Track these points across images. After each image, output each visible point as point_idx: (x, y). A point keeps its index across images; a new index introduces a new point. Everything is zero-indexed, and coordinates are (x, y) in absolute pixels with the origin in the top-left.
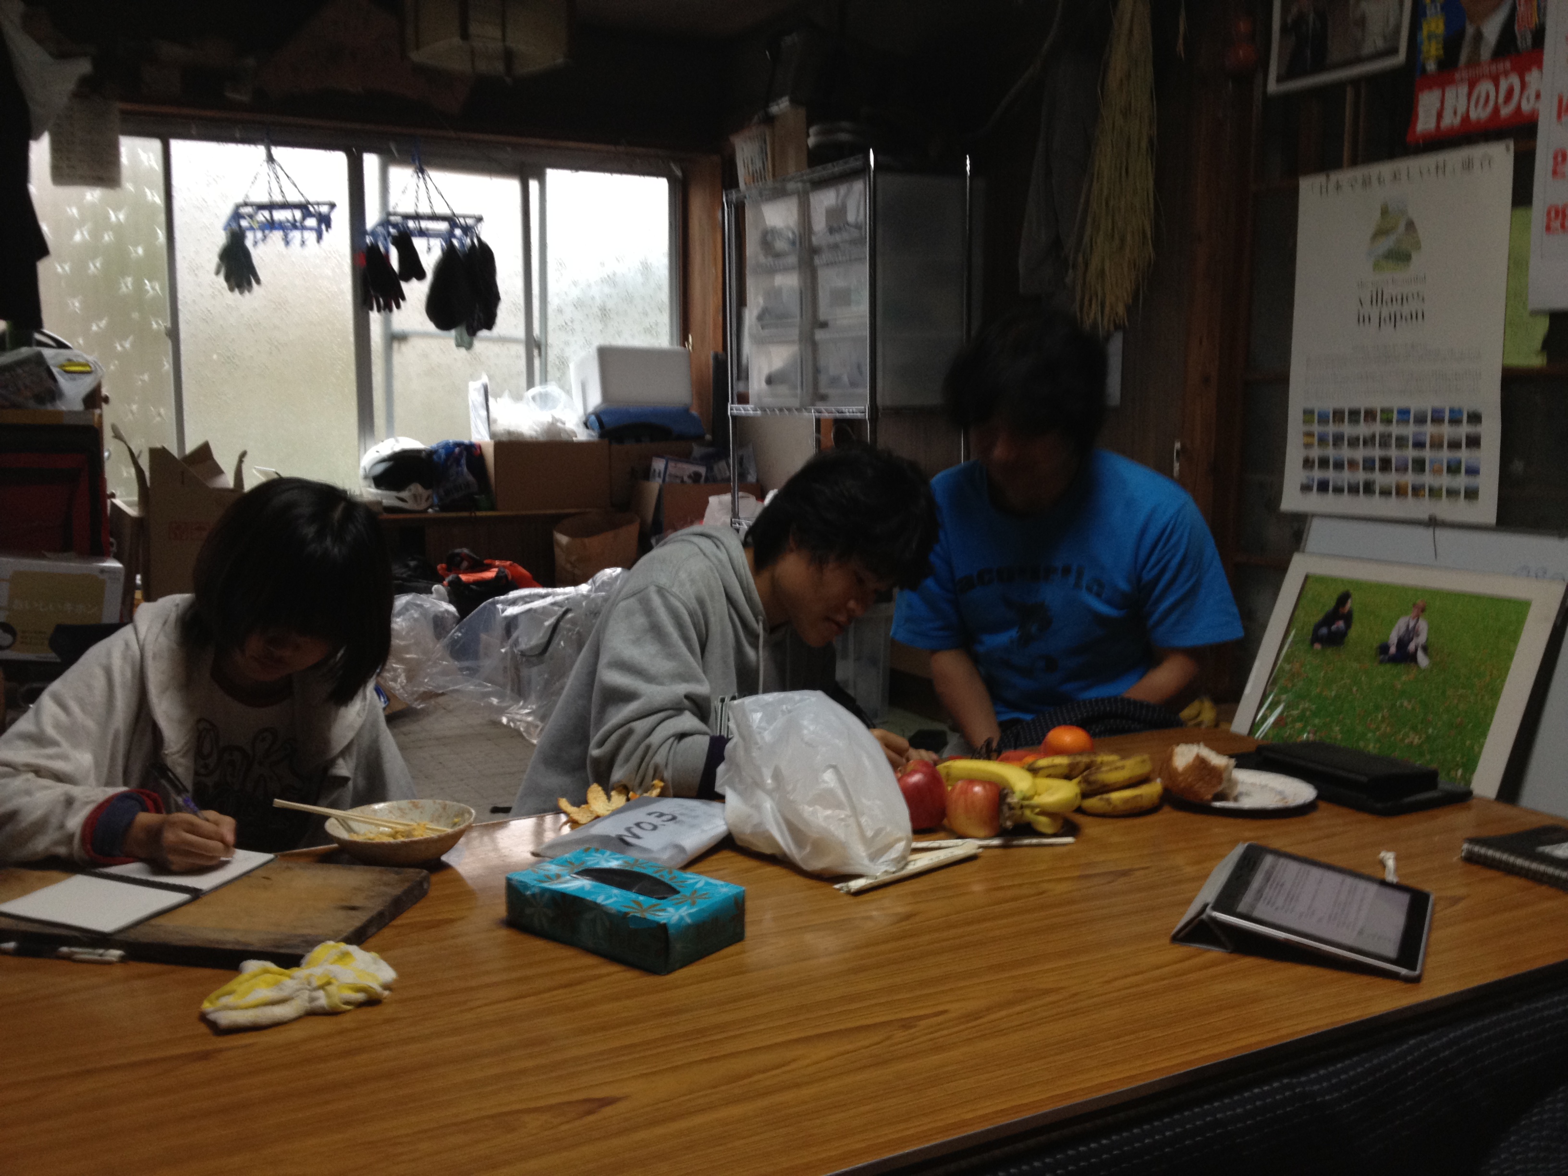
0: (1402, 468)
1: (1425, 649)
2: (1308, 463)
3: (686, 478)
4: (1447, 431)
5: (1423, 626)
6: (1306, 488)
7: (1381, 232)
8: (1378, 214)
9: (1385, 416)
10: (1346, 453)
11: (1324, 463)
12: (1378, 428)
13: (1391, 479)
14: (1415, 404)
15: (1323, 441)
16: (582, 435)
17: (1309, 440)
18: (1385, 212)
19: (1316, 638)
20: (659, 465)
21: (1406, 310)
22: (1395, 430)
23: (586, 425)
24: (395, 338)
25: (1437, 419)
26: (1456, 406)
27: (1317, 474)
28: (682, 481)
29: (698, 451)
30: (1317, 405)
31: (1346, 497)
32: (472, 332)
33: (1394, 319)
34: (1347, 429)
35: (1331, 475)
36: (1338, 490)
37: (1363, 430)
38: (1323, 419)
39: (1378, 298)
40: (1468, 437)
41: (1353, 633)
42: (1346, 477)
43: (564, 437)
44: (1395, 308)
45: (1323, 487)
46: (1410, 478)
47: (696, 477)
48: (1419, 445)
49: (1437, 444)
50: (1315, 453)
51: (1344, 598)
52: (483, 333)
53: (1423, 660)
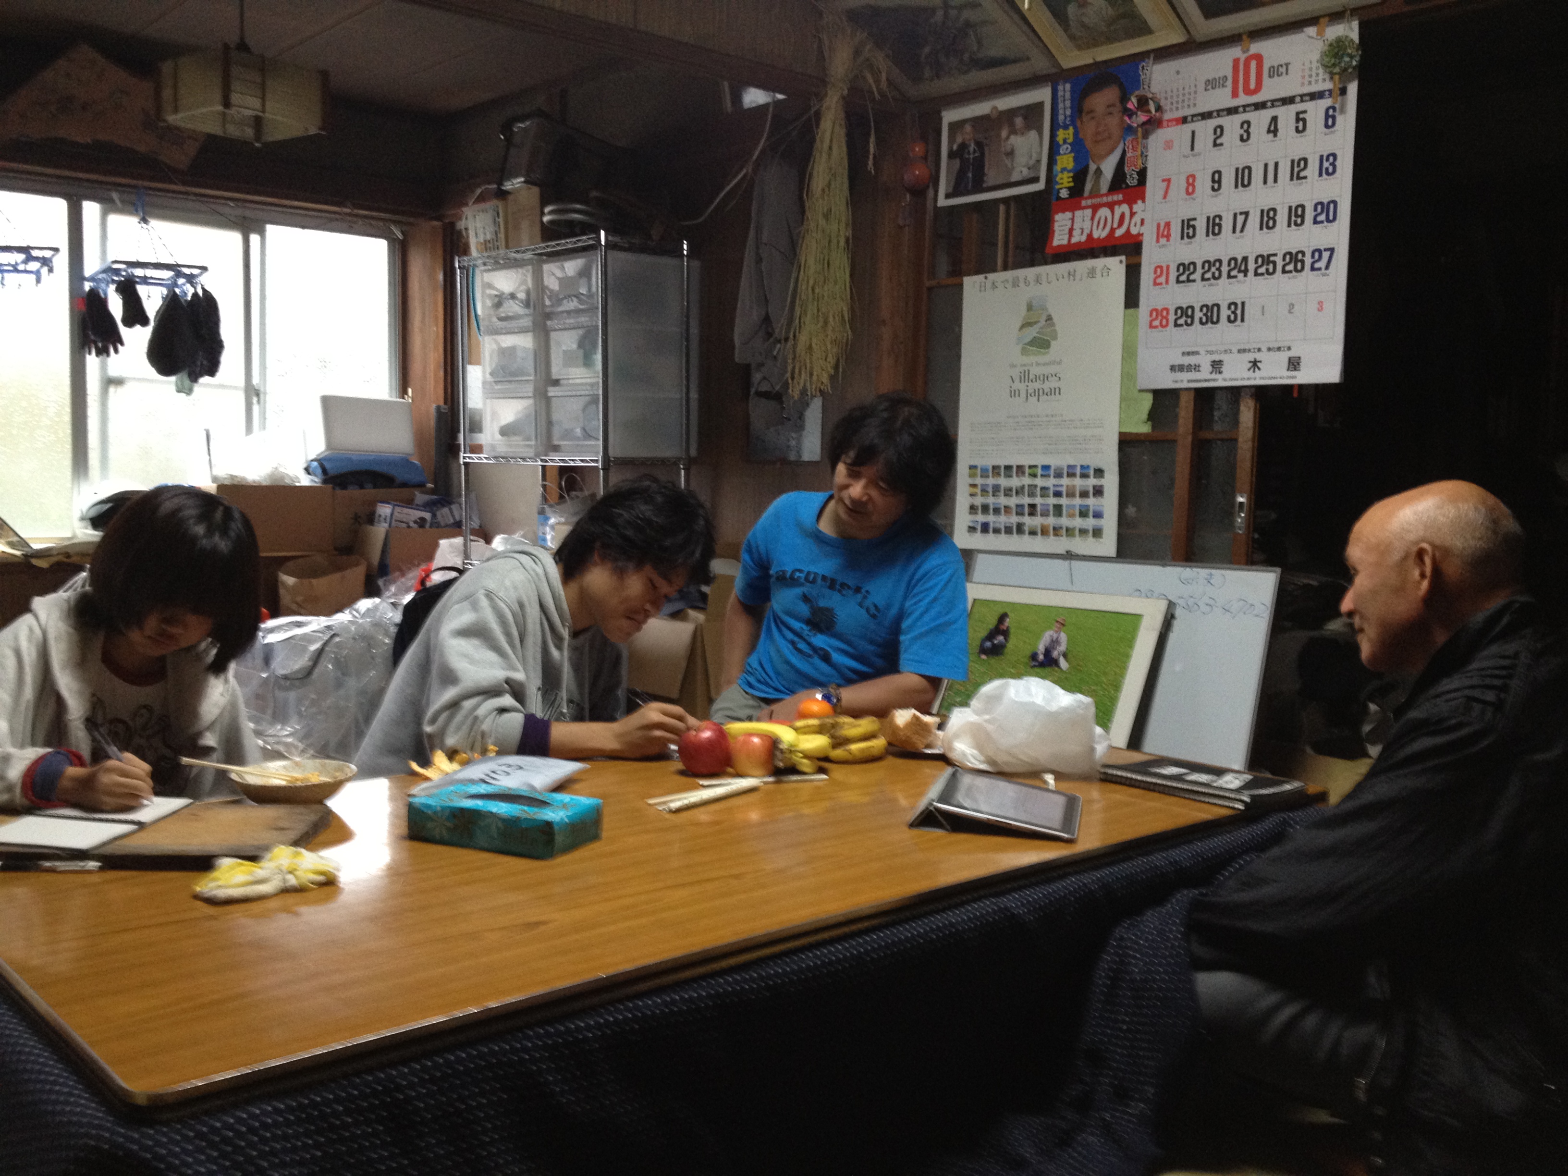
0: (1045, 514)
1: (1065, 655)
2: (973, 509)
3: (412, 524)
4: (1078, 482)
5: (1063, 637)
6: (972, 529)
7: (1026, 325)
8: (1024, 308)
9: (1031, 471)
10: (1003, 501)
11: (985, 509)
12: (1027, 481)
13: (1037, 521)
14: (1054, 461)
15: (984, 491)
16: (305, 481)
17: (974, 490)
18: (1030, 308)
19: (983, 651)
20: (384, 510)
21: (1047, 386)
22: (1040, 482)
23: (307, 470)
24: (110, 382)
25: (1071, 475)
26: (1084, 463)
27: (981, 518)
28: (409, 527)
29: (420, 498)
30: (979, 462)
31: (1003, 536)
32: (194, 377)
33: (1037, 393)
34: (1003, 482)
35: (991, 518)
36: (997, 531)
37: (1015, 482)
38: (984, 474)
39: (1025, 377)
40: (1094, 487)
41: (1010, 645)
42: (1002, 520)
43: (288, 481)
44: (1037, 385)
45: (985, 528)
46: (1051, 521)
47: (422, 522)
48: (1058, 494)
49: (1071, 494)
50: (979, 501)
51: (1002, 618)
52: (205, 380)
53: (1063, 663)
